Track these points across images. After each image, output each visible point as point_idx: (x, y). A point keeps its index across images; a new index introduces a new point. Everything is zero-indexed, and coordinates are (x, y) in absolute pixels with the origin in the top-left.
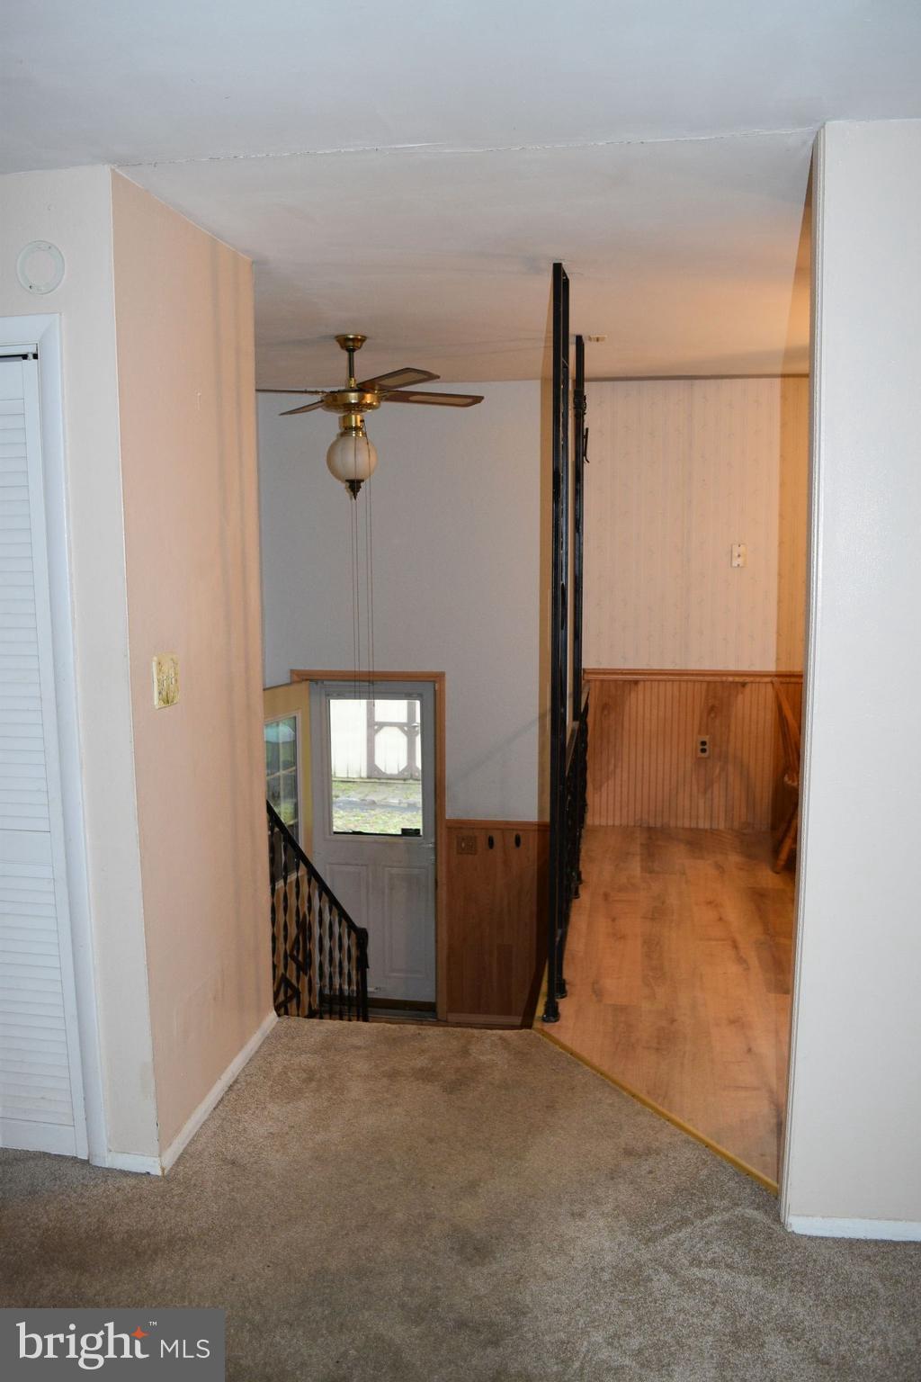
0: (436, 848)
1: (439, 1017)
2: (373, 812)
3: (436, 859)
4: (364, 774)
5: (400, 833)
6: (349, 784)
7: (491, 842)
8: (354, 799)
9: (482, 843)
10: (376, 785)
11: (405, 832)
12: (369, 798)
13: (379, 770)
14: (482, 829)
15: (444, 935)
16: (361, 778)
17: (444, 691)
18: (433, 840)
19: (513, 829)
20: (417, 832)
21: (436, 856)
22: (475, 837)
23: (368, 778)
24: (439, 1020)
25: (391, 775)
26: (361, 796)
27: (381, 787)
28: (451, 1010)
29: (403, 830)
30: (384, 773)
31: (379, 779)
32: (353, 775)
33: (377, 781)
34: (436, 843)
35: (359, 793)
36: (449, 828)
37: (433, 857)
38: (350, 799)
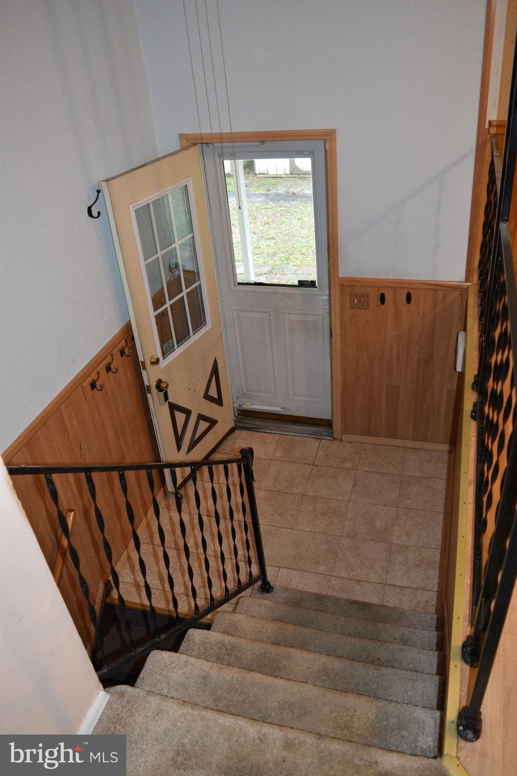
0: (330, 300)
1: (335, 435)
2: (293, 203)
3: (330, 309)
4: (288, 172)
5: (297, 284)
6: (277, 179)
7: (383, 299)
8: (281, 192)
9: (374, 299)
10: (296, 179)
11: (302, 284)
12: (291, 190)
13: (298, 169)
14: (374, 287)
15: (338, 376)
16: (286, 174)
17: (335, 150)
18: (327, 292)
19: (404, 288)
20: (312, 284)
21: (330, 306)
22: (368, 295)
23: (291, 174)
24: (334, 439)
25: (307, 171)
26: (285, 189)
27: (300, 181)
28: (345, 431)
29: (300, 282)
30: (302, 170)
31: (298, 174)
32: (280, 173)
33: (297, 176)
34: (330, 296)
35: (284, 187)
36: (342, 286)
37: (327, 307)
38: (278, 192)
